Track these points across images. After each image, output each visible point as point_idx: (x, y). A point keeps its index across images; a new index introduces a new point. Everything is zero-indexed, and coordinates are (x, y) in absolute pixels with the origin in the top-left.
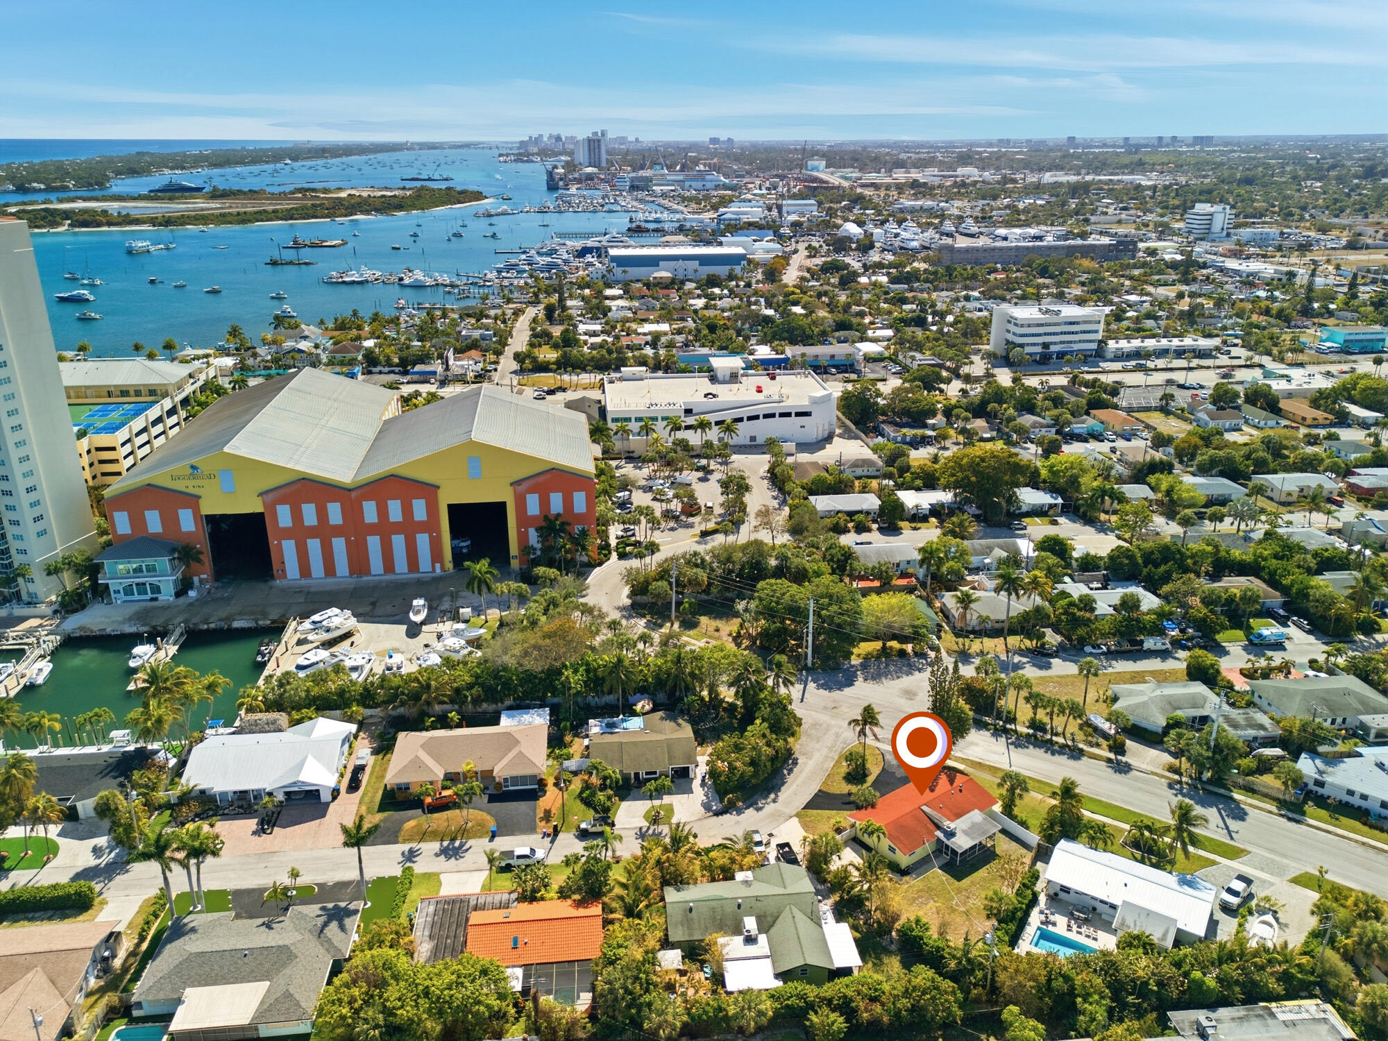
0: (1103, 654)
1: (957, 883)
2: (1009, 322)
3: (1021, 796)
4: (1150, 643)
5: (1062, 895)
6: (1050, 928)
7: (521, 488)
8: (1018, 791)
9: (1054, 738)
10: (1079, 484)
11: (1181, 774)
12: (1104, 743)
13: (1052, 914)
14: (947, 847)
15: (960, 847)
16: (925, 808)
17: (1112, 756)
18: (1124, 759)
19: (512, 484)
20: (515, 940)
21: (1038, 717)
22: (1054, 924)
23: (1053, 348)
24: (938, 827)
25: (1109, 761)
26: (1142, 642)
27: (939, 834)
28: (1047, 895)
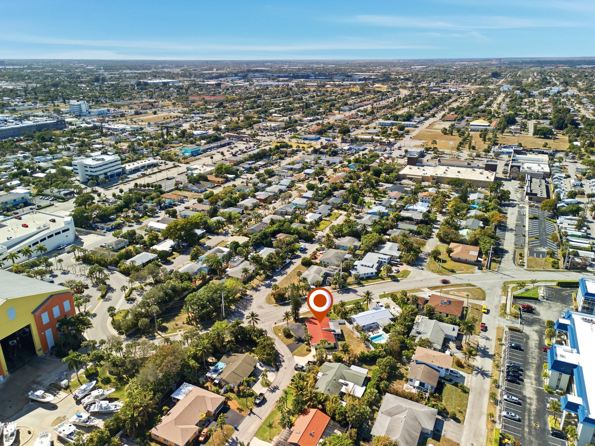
2: (86, 167)
5: (364, 328)
7: (37, 313)
19: (32, 313)
20: (311, 434)
23: (108, 174)
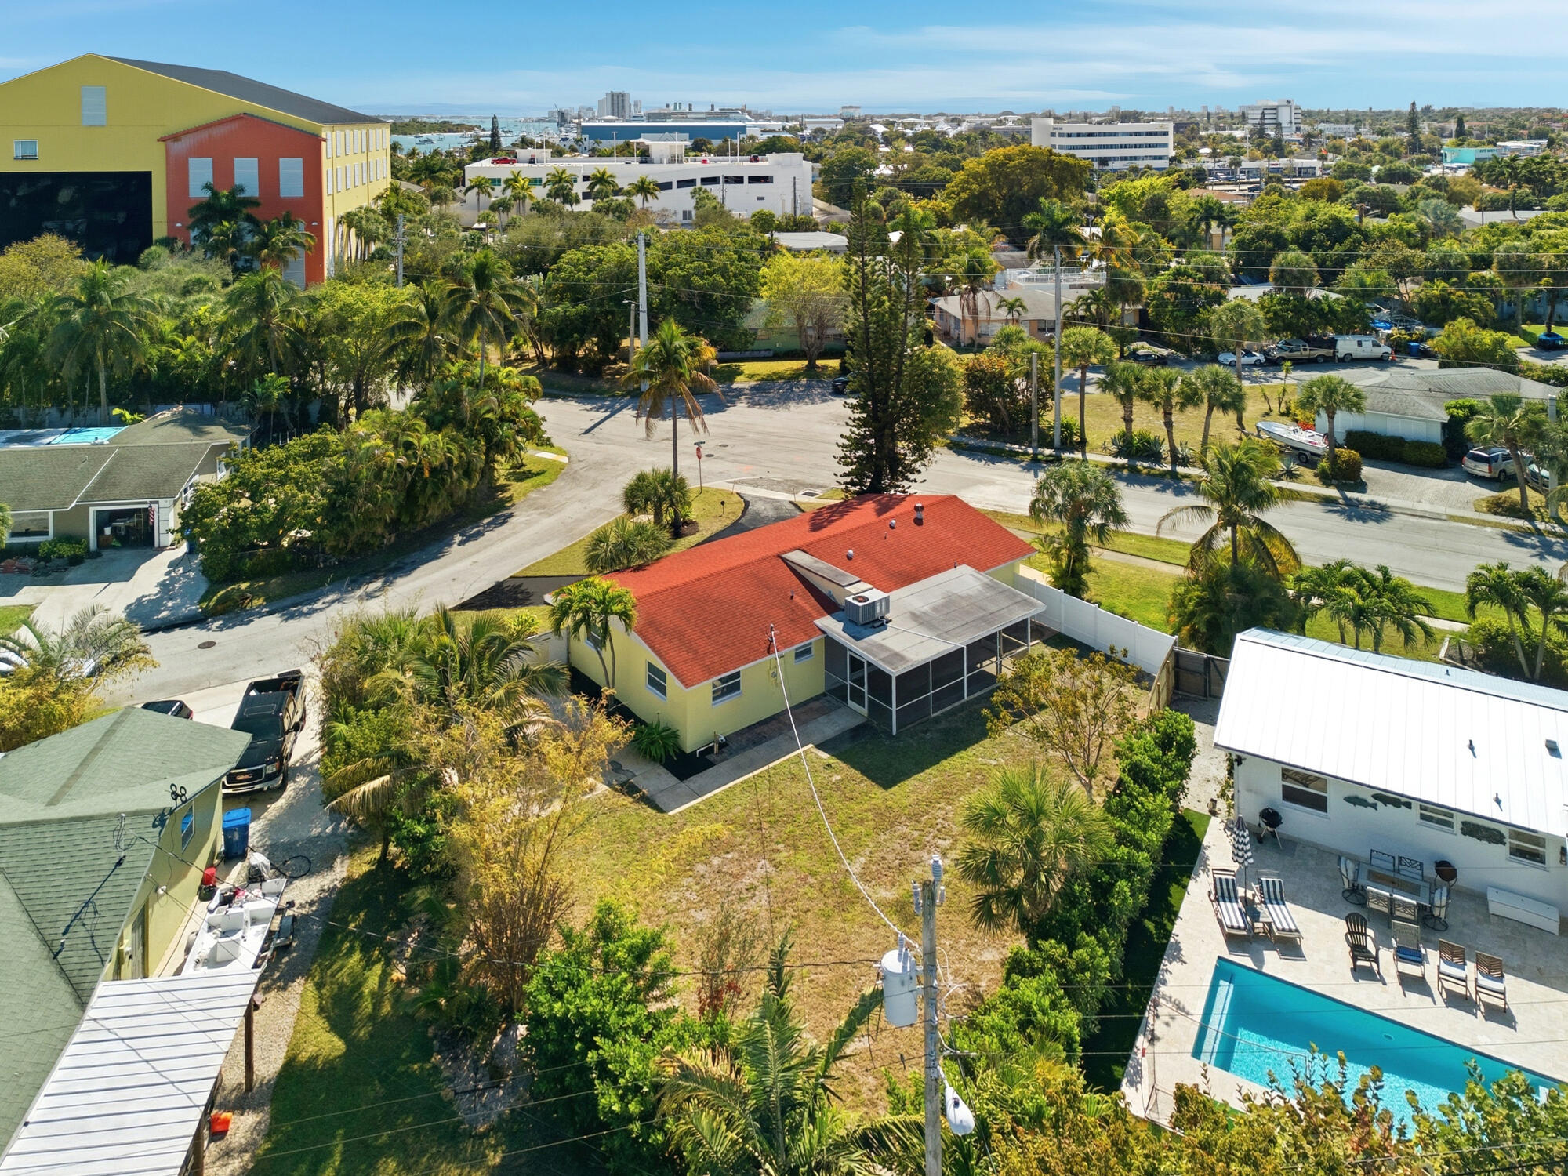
0: (1258, 364)
1: (878, 792)
2: (1053, 135)
3: (1101, 530)
4: (1346, 345)
5: (1298, 820)
6: (1274, 963)
7: (178, 147)
8: (1096, 519)
9: (1180, 470)
10: (1167, 211)
11: (1529, 516)
12: (1308, 473)
13: (1274, 897)
14: (857, 664)
15: (898, 657)
16: (797, 557)
17: (1333, 492)
18: (1365, 497)
19: (163, 140)
21: (1137, 428)
22: (1289, 946)
23: (1113, 165)
24: (829, 605)
25: (1327, 501)
26: (1332, 343)
27: (832, 625)
28: (1236, 826)
